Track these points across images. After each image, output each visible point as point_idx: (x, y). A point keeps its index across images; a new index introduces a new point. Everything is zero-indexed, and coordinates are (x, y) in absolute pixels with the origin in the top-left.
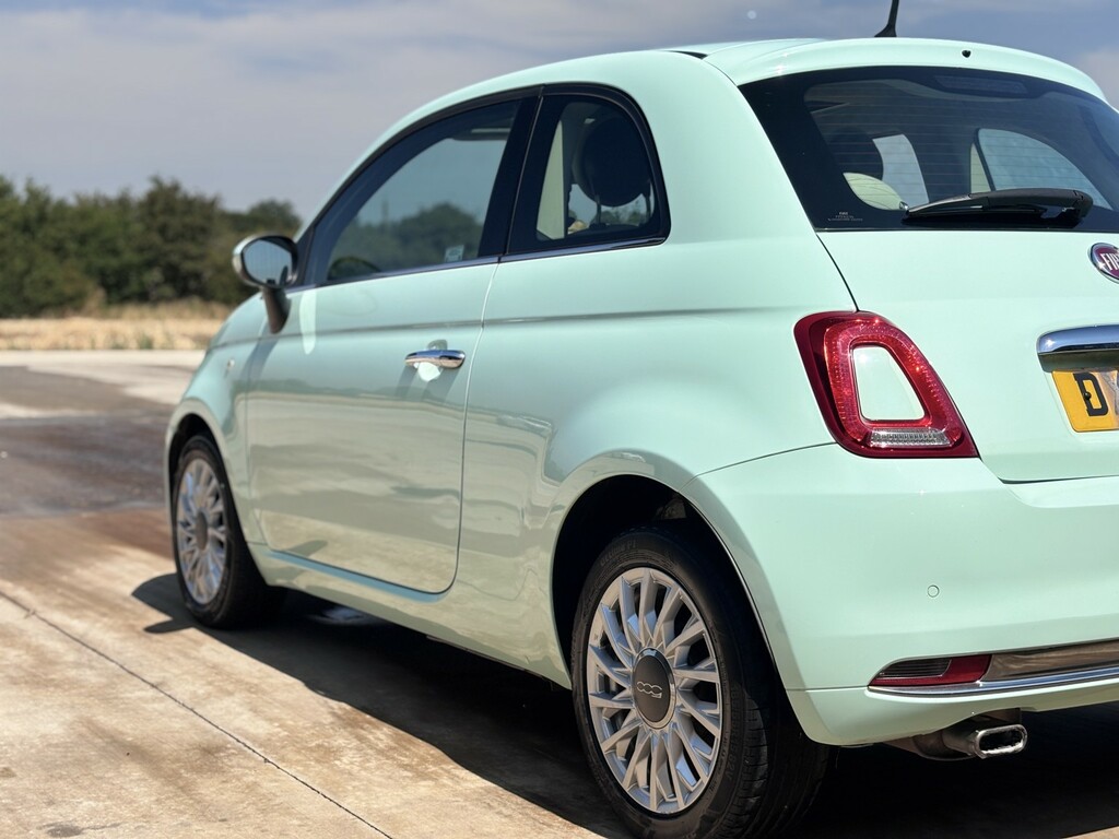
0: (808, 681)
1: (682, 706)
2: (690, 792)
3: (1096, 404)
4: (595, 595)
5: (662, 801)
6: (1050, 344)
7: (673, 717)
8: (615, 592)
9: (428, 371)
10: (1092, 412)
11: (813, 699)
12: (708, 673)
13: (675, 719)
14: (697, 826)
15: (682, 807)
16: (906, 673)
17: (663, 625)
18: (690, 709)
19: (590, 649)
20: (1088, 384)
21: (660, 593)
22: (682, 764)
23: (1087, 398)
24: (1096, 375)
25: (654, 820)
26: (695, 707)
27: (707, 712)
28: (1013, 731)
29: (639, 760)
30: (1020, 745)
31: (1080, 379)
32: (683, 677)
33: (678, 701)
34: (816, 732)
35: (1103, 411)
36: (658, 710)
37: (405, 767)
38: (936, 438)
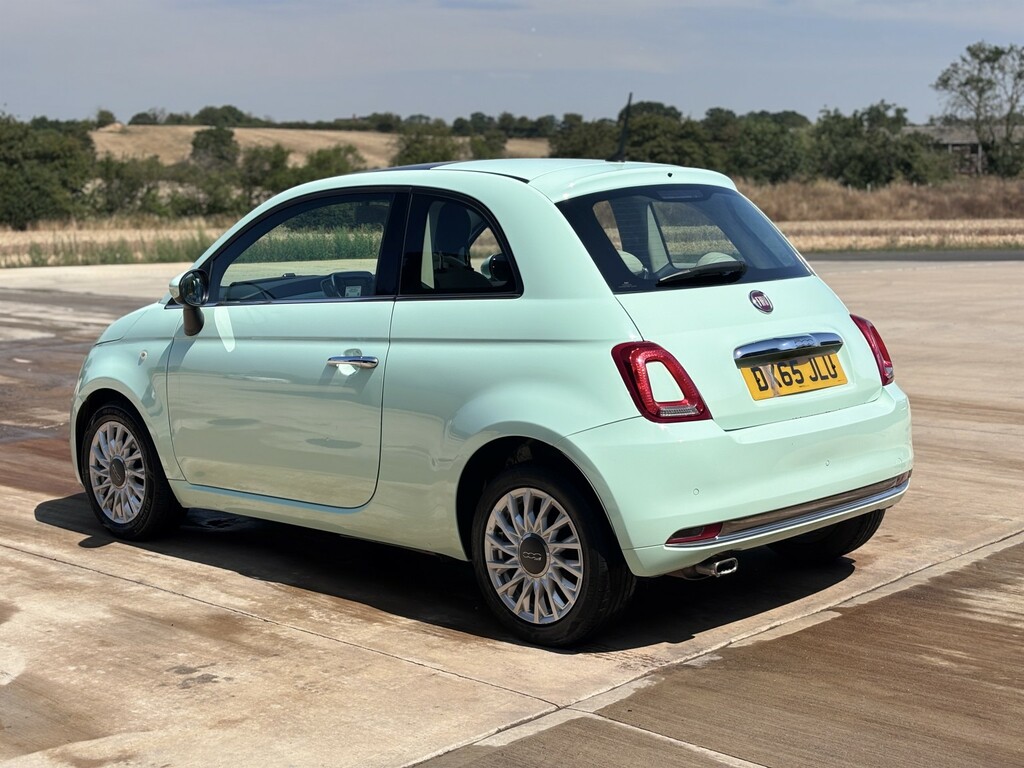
0: (635, 543)
1: (555, 563)
2: (561, 610)
3: (763, 385)
4: (490, 505)
5: (541, 616)
6: (739, 354)
7: (549, 570)
8: (506, 501)
9: (346, 370)
10: (762, 389)
11: (638, 554)
12: (574, 544)
13: (550, 571)
14: (568, 627)
15: (557, 618)
16: (683, 536)
17: (540, 520)
18: (561, 564)
19: (486, 536)
20: (758, 373)
21: (537, 504)
22: (556, 597)
23: (758, 381)
24: (761, 368)
25: (537, 629)
26: (564, 562)
27: (573, 565)
28: (731, 561)
29: (526, 596)
30: (735, 568)
31: (754, 371)
32: (554, 547)
33: (551, 560)
34: (637, 570)
35: (766, 388)
36: (537, 567)
37: (356, 616)
38: (691, 409)
